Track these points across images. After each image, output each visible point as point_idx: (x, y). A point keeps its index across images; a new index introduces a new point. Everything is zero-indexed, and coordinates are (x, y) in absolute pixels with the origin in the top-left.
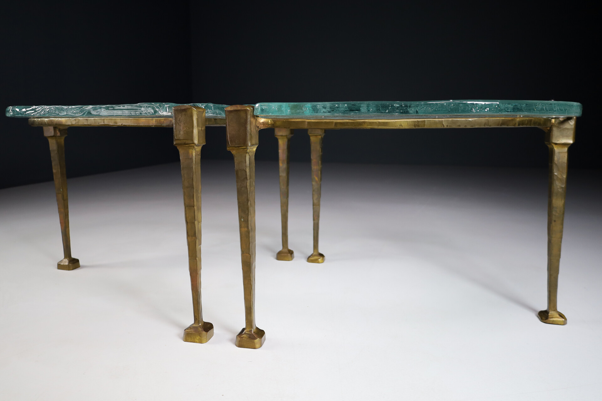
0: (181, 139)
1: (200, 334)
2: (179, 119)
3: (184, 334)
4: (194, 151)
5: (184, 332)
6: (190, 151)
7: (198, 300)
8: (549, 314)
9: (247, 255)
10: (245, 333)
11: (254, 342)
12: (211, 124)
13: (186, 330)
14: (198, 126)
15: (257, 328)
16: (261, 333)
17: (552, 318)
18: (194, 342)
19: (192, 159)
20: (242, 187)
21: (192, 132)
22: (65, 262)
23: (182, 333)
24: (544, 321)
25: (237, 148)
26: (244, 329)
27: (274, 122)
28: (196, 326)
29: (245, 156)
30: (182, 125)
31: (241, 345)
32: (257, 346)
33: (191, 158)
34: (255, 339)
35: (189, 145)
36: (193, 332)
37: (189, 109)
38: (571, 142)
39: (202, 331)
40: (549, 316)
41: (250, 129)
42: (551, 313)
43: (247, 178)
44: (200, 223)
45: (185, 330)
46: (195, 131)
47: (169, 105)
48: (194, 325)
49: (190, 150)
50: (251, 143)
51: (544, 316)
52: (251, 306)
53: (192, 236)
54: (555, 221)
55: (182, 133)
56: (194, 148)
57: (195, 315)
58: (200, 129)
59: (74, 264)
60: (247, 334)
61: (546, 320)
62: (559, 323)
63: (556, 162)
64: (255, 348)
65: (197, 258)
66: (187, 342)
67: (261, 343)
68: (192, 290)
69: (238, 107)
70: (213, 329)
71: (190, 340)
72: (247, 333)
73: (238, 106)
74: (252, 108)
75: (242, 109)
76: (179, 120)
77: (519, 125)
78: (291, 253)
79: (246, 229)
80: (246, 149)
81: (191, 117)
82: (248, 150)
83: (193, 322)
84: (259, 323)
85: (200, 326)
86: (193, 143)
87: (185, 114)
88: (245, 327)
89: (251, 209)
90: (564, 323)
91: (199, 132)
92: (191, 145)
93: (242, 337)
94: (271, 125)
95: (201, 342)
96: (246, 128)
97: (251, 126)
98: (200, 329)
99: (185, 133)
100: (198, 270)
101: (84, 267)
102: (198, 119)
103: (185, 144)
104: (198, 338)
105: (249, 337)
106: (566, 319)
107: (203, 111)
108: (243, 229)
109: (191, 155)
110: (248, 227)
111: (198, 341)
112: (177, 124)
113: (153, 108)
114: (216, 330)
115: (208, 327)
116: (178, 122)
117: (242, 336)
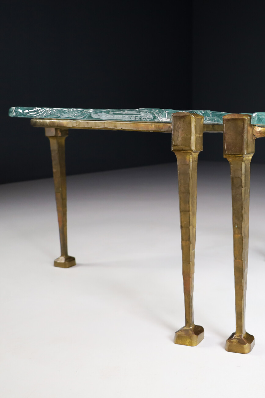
0: (179, 145)
1: (190, 337)
2: (177, 126)
3: (175, 336)
4: (191, 157)
5: (175, 335)
6: (188, 157)
7: (190, 303)
9: (240, 261)
10: (235, 338)
11: (243, 347)
12: (209, 131)
13: (178, 333)
14: (196, 132)
15: (247, 333)
16: (250, 338)
18: (184, 345)
19: (189, 165)
20: (237, 195)
21: (190, 138)
22: (62, 260)
23: (173, 335)
25: (234, 156)
26: (233, 334)
28: (187, 329)
29: (241, 164)
30: (180, 131)
31: (230, 349)
32: (246, 351)
33: (188, 164)
34: (244, 344)
35: (186, 151)
36: (184, 335)
37: (188, 116)
39: (192, 334)
41: (247, 138)
43: (242, 186)
44: (195, 228)
45: (176, 333)
46: (193, 138)
47: (168, 112)
48: (185, 328)
49: (187, 156)
50: (247, 151)
52: (241, 311)
53: (186, 241)
55: (180, 139)
56: (191, 154)
57: (187, 318)
58: (198, 136)
59: (70, 262)
60: (237, 339)
64: (244, 353)
65: (191, 263)
66: (178, 344)
67: (250, 348)
68: (185, 293)
69: (236, 116)
70: (202, 334)
71: (180, 343)
72: (236, 337)
73: (236, 114)
74: (249, 118)
75: (240, 118)
79: (240, 236)
80: (242, 158)
81: (190, 123)
82: (244, 159)
83: (184, 325)
84: (249, 328)
85: (191, 329)
86: (191, 150)
87: (183, 121)
88: (235, 332)
89: (245, 216)
91: (196, 139)
92: (188, 151)
93: (232, 342)
95: (191, 345)
96: (242, 137)
97: (247, 135)
98: (191, 332)
99: (183, 140)
100: (191, 274)
101: (80, 265)
102: (196, 126)
103: (182, 150)
104: (189, 340)
105: (239, 342)
107: (201, 118)
108: (237, 235)
109: (188, 162)
110: (241, 234)
111: (188, 344)
112: (176, 131)
113: (153, 114)
114: (206, 333)
115: (199, 330)
116: (177, 128)
117: (232, 341)
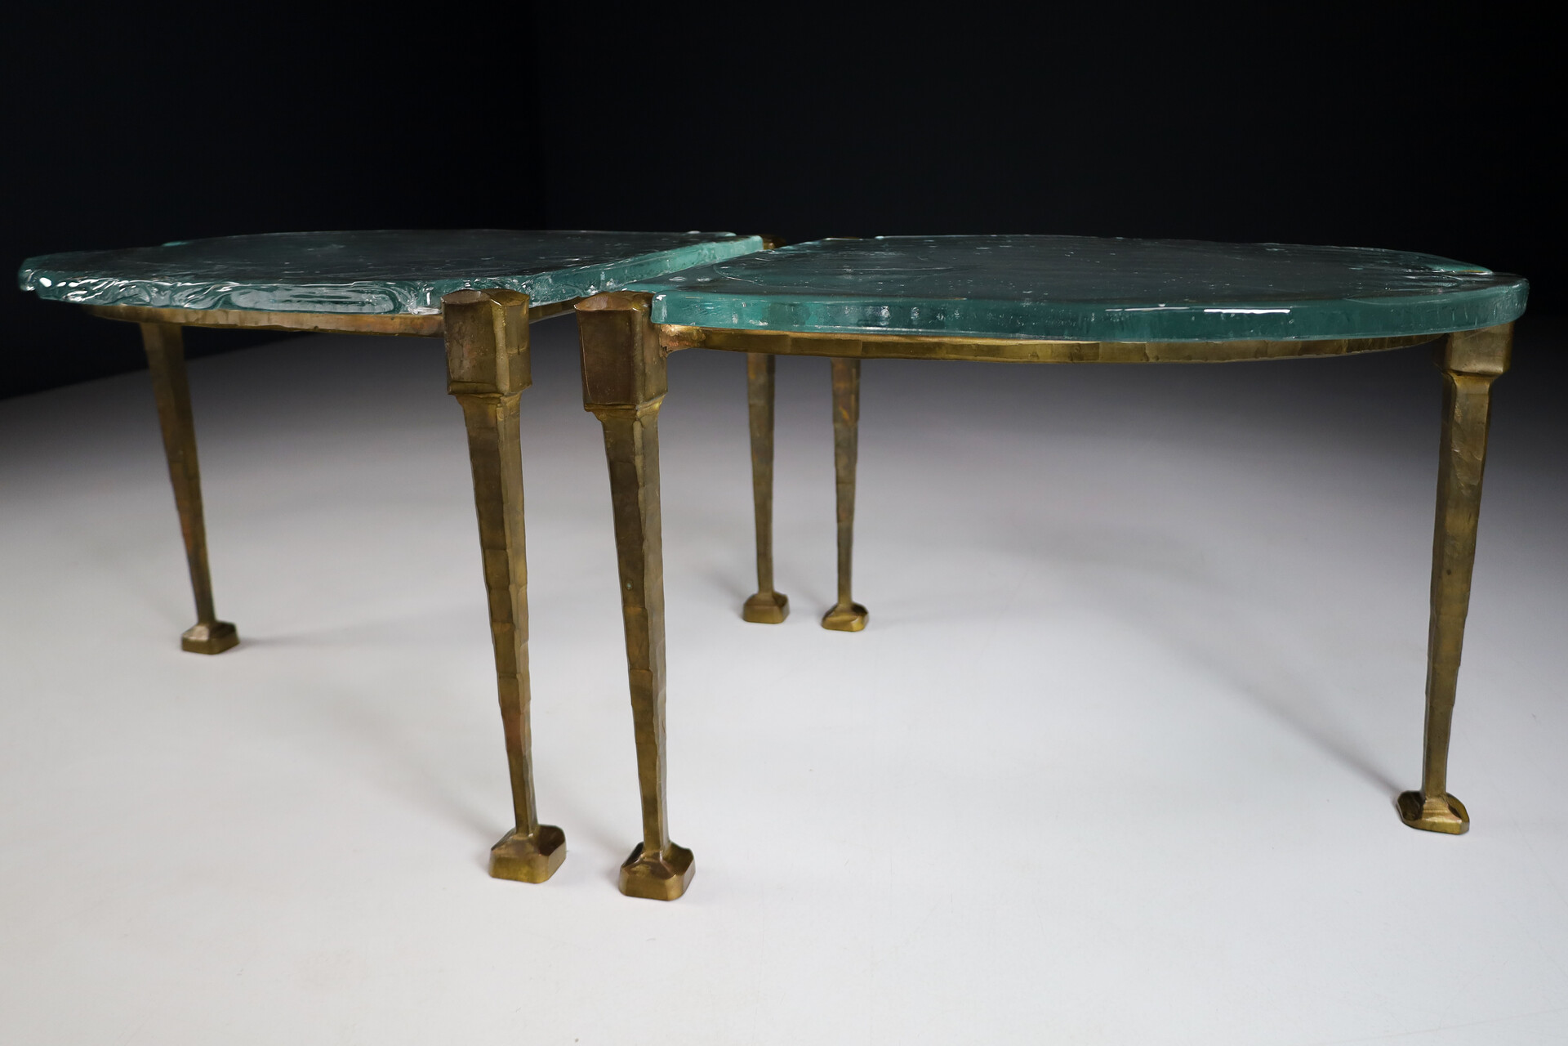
0: (465, 380)
1: (529, 863)
2: (457, 330)
3: (491, 859)
4: (500, 409)
5: (491, 854)
6: (491, 409)
7: (525, 776)
8: (1425, 806)
9: (644, 671)
10: (642, 862)
11: (663, 886)
13: (496, 850)
14: (508, 345)
15: (674, 847)
16: (682, 859)
17: (1432, 815)
18: (516, 879)
19: (497, 430)
20: (626, 506)
21: (494, 362)
22: (200, 634)
23: (486, 855)
24: (1410, 822)
25: (611, 407)
26: (639, 849)
27: (706, 334)
28: (521, 838)
29: (632, 429)
30: (467, 345)
31: (632, 889)
32: (673, 893)
33: (493, 428)
34: (667, 876)
35: (486, 396)
36: (513, 857)
37: (484, 303)
38: (1500, 369)
39: (534, 852)
40: (1424, 811)
41: (643, 360)
42: (1431, 802)
43: (638, 483)
44: (524, 587)
45: (493, 849)
46: (503, 360)
47: (431, 289)
48: (516, 837)
49: (490, 406)
50: (644, 395)
51: (1411, 808)
53: (503, 622)
54: (1449, 572)
55: (467, 364)
56: (500, 403)
57: (518, 810)
58: (515, 351)
59: (223, 637)
60: (647, 863)
61: (1416, 821)
62: (1449, 830)
63: (1459, 421)
64: (665, 899)
65: (518, 676)
66: (500, 878)
67: (682, 886)
68: (509, 751)
69: (610, 303)
70: (560, 849)
71: (505, 875)
72: (646, 860)
74: (645, 306)
75: (620, 309)
76: (459, 332)
77: (1350, 349)
78: (781, 602)
79: (639, 609)
80: (633, 412)
81: (490, 323)
82: (639, 413)
83: (512, 827)
84: (677, 832)
85: (530, 840)
86: (497, 391)
87: (472, 316)
88: (642, 844)
89: (650, 559)
90: (1461, 830)
91: (511, 362)
92: (491, 396)
93: (635, 873)
94: (700, 342)
95: (532, 879)
96: (631, 357)
97: (643, 352)
98: (530, 848)
99: (474, 366)
100: (521, 705)
101: (251, 643)
102: (506, 329)
103: (476, 392)
104: (525, 870)
105: (653, 872)
106: (1466, 820)
107: (520, 303)
108: (631, 610)
109: (494, 422)
110: (642, 602)
111: (524, 877)
112: (455, 343)
113: (393, 299)
114: (571, 844)
115: (551, 841)
116: (456, 336)
117: (634, 869)
